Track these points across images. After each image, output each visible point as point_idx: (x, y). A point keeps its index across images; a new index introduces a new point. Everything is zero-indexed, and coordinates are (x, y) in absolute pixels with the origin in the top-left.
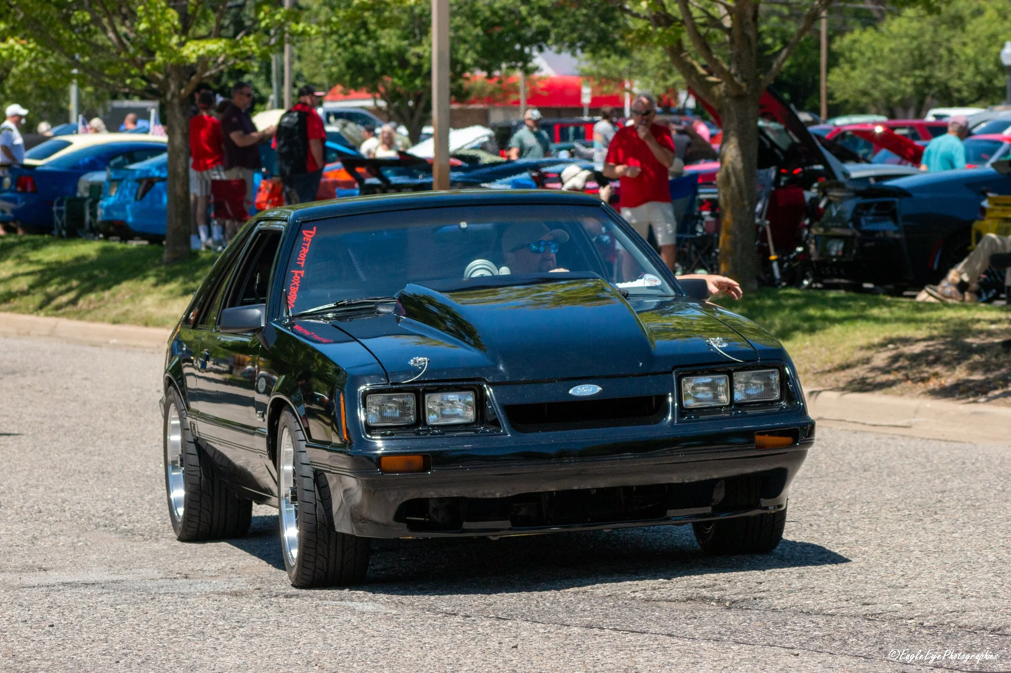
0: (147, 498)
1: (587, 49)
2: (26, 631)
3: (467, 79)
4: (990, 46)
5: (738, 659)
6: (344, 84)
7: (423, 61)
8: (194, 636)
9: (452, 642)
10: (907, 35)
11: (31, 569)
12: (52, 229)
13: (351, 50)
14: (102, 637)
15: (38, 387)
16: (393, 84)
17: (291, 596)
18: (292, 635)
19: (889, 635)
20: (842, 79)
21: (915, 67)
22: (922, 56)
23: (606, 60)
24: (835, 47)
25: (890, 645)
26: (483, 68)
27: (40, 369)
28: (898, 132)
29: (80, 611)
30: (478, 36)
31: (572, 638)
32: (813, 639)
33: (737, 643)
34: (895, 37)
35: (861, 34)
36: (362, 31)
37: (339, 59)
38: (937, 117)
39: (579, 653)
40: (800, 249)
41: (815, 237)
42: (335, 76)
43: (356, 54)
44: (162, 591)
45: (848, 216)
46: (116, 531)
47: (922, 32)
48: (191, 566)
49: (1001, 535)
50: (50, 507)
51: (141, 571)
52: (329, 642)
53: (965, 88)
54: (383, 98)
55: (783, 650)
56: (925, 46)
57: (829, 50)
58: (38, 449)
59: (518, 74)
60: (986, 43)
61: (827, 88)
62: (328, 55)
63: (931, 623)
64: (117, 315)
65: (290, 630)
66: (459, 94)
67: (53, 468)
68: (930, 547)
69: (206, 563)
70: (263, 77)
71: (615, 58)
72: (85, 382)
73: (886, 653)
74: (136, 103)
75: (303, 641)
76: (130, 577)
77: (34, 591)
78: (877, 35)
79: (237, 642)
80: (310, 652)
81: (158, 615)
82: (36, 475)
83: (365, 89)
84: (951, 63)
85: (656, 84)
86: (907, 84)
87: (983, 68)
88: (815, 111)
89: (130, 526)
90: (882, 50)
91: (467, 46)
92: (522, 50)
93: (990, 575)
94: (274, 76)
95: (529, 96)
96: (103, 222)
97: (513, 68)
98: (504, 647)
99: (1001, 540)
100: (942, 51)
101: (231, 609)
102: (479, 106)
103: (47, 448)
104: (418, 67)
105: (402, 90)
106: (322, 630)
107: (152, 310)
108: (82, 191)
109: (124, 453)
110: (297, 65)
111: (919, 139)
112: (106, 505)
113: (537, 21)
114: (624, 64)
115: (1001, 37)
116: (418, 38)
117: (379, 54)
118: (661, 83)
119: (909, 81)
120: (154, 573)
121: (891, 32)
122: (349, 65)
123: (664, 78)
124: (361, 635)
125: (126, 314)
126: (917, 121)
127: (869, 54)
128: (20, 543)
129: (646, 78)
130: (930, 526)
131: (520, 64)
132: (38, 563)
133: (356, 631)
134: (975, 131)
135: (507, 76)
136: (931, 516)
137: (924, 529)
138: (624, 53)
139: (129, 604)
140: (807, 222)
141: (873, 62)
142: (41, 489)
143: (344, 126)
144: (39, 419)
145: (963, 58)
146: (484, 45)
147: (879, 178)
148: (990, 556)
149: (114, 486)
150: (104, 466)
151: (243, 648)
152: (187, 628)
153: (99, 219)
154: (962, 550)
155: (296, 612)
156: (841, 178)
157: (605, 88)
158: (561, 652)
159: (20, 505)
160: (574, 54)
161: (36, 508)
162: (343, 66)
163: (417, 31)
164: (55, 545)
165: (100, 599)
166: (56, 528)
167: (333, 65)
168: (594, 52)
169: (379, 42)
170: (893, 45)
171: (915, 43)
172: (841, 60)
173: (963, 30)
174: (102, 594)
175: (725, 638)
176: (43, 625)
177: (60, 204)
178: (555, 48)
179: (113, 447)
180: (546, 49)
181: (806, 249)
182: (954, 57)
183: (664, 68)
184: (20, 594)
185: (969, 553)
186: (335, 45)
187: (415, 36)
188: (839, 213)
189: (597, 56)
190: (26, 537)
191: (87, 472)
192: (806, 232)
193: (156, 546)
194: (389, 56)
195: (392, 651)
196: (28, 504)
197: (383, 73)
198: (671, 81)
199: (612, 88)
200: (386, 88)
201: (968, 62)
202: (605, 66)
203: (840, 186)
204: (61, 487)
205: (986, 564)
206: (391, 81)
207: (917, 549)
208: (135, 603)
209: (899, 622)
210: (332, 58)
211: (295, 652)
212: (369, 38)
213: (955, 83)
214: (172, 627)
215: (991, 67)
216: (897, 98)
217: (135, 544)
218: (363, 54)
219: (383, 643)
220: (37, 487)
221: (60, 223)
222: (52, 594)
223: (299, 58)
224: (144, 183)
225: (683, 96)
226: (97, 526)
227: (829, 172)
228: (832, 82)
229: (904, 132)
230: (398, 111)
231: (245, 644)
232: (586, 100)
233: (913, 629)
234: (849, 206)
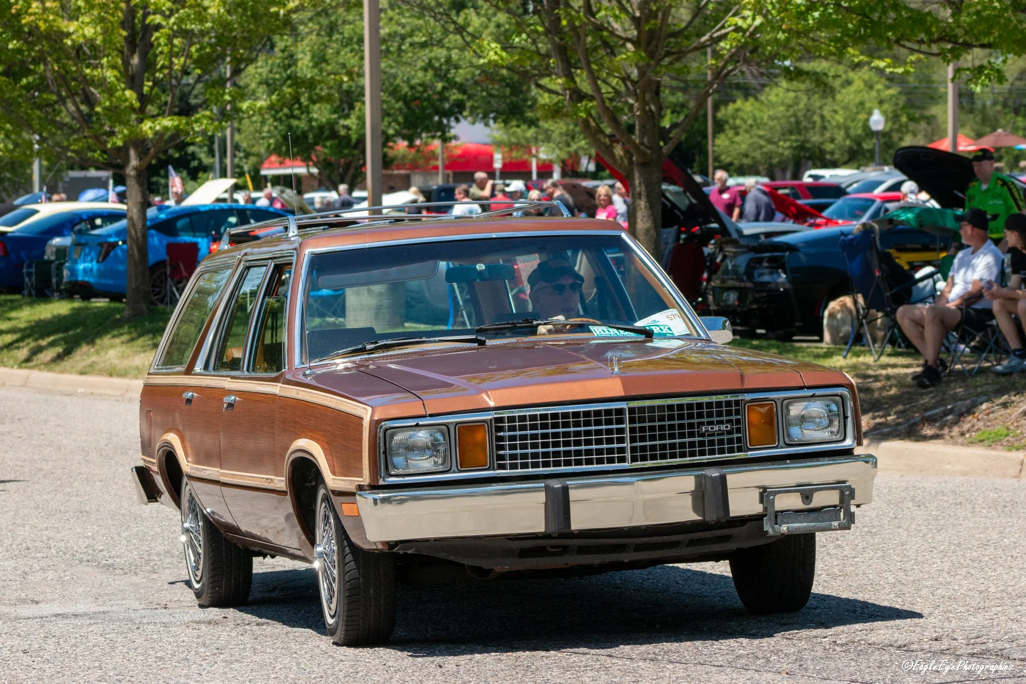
0: (124, 535)
1: (500, 120)
2: (26, 659)
3: (391, 148)
4: (858, 113)
5: (674, 677)
6: (280, 154)
7: (350, 132)
8: (179, 662)
9: (414, 665)
10: (782, 104)
11: (24, 601)
12: (23, 289)
13: (286, 123)
14: (97, 664)
15: (17, 434)
16: (325, 154)
17: (262, 624)
18: (268, 661)
19: (806, 652)
20: (727, 143)
21: (791, 132)
22: (798, 123)
23: (514, 129)
24: (720, 115)
25: (809, 662)
26: (404, 137)
27: (17, 417)
28: (781, 192)
29: (73, 640)
30: (400, 110)
31: (521, 659)
32: (739, 657)
33: (671, 662)
34: (773, 105)
35: (743, 104)
36: (297, 106)
37: (276, 132)
38: (816, 177)
39: (529, 674)
40: (700, 299)
41: (713, 289)
42: (272, 147)
43: (290, 128)
44: (145, 621)
45: (742, 269)
46: (98, 566)
47: (797, 101)
48: (169, 597)
49: (898, 559)
50: (37, 544)
51: (124, 602)
52: (303, 666)
53: (837, 151)
54: (315, 165)
55: (713, 669)
56: (800, 114)
57: (714, 117)
58: (21, 491)
59: (437, 143)
60: (855, 110)
61: (714, 152)
62: (266, 129)
63: (843, 641)
64: (84, 367)
65: (266, 656)
66: (387, 162)
67: (37, 508)
68: (836, 570)
69: (182, 594)
70: (205, 149)
71: (524, 127)
72: (58, 428)
73: (806, 670)
74: (93, 173)
75: (279, 666)
76: (115, 608)
77: (29, 622)
78: (757, 104)
79: (220, 667)
80: (286, 677)
81: (144, 643)
82: (21, 514)
83: (299, 158)
84: (824, 128)
85: (560, 149)
86: (785, 148)
87: (852, 132)
88: (704, 172)
89: (110, 561)
90: (762, 118)
91: (390, 119)
92: (440, 122)
93: (892, 596)
94: (216, 146)
95: (447, 163)
96: (70, 283)
97: (433, 137)
98: (462, 669)
99: (899, 564)
100: (816, 118)
101: (209, 637)
102: (403, 172)
103: (29, 489)
104: (348, 138)
105: (333, 159)
106: (295, 655)
107: (116, 361)
108: (49, 255)
109: (100, 494)
110: (237, 137)
111: (799, 198)
112: (88, 542)
113: (455, 95)
114: (531, 133)
115: (868, 105)
116: (346, 111)
117: (311, 127)
118: (567, 149)
119: (787, 144)
120: (135, 604)
121: (769, 101)
122: (285, 137)
123: (568, 145)
124: (331, 660)
125: (92, 365)
126: (796, 182)
127: (750, 122)
128: (12, 578)
129: (552, 145)
130: (834, 552)
131: (439, 134)
132: (31, 596)
133: (325, 656)
134: (849, 190)
135: (426, 144)
136: (833, 542)
137: (828, 554)
138: (532, 123)
139: (117, 633)
140: (705, 275)
141: (755, 128)
142: (27, 528)
143: (282, 192)
144: (20, 463)
145: (834, 123)
146: (406, 118)
147: (768, 235)
148: (890, 578)
149: (93, 524)
150: (83, 505)
151: (225, 673)
152: (173, 655)
153: (65, 280)
154: (864, 574)
155: (269, 639)
156: (735, 236)
157: (514, 154)
158: (514, 673)
159: (10, 542)
160: (487, 125)
161: (24, 545)
162: (279, 137)
163: (345, 106)
164: (45, 579)
165: (90, 629)
166: (43, 563)
167: (270, 137)
168: (506, 122)
169: (311, 115)
170: (771, 113)
171: (791, 111)
172: (726, 127)
173: (834, 98)
174: (90, 624)
175: (660, 658)
176: (41, 654)
177: (29, 266)
178: (470, 119)
179: (89, 488)
180: (462, 120)
181: (705, 299)
182: (827, 124)
183: (567, 135)
184: (18, 625)
185: (871, 576)
186: (271, 120)
187: (344, 110)
188: (734, 266)
189: (509, 125)
190: (18, 573)
191: (67, 511)
192: (705, 284)
193: (135, 579)
194: (321, 128)
195: (361, 674)
196: (17, 542)
197: (316, 144)
198: (574, 147)
199: (520, 153)
200: (317, 156)
201: (839, 127)
202: (514, 133)
203: (734, 243)
204: (45, 525)
205: (887, 586)
206: (322, 151)
207: (824, 573)
208: (122, 633)
209: (815, 640)
210: (269, 131)
211: (273, 676)
212: (302, 113)
213: (829, 147)
214: (159, 655)
215: (859, 131)
216: (775, 161)
217: (117, 577)
218: (298, 127)
219: (352, 667)
220: (23, 526)
221: (29, 284)
222: (46, 625)
223: (239, 130)
224: (106, 246)
225: (584, 161)
226: (81, 561)
227: (724, 230)
228: (719, 146)
229: (786, 191)
230: (329, 178)
231: (227, 670)
232: (498, 165)
233: (828, 647)
234: (742, 261)
